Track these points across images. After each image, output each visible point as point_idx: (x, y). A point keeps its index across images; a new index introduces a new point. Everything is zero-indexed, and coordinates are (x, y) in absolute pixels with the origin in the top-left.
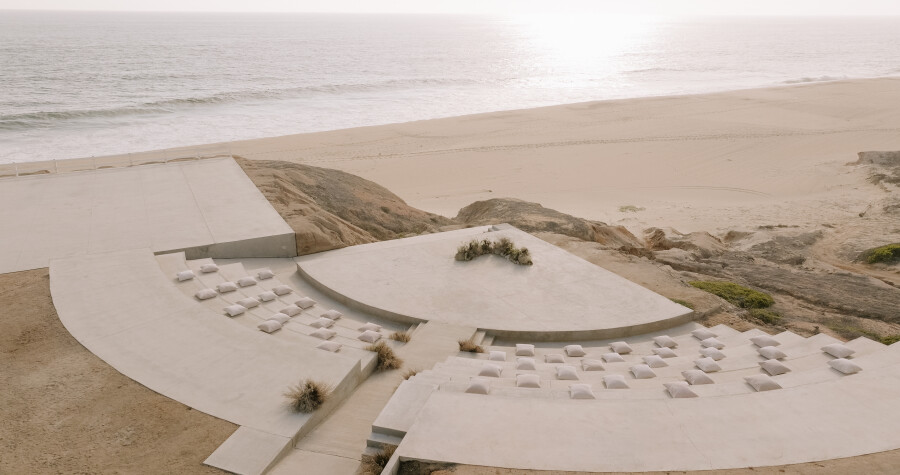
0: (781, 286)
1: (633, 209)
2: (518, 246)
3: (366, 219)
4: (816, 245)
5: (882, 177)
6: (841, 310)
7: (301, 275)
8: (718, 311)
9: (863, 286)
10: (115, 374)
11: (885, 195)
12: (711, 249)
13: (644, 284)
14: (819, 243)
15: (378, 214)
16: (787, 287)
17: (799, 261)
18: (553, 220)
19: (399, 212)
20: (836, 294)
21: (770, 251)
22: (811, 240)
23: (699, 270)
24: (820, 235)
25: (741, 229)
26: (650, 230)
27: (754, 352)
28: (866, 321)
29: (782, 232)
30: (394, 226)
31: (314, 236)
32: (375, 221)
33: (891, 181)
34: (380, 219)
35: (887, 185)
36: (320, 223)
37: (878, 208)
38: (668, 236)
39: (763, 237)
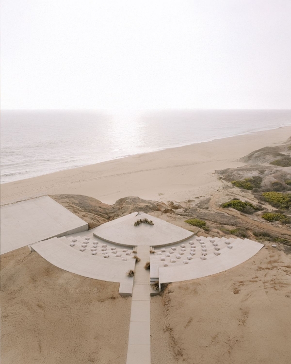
0: (206, 218)
1: (162, 194)
2: (149, 220)
3: (96, 211)
4: (210, 202)
5: (221, 178)
6: (220, 223)
7: (95, 236)
8: (199, 231)
9: (223, 216)
10: (81, 277)
11: (222, 184)
12: (187, 207)
13: (181, 227)
14: (211, 201)
15: (99, 209)
16: (208, 218)
17: (207, 208)
18: (147, 205)
19: (104, 207)
20: (219, 219)
21: (200, 205)
22: (208, 200)
23: (186, 215)
24: (210, 199)
25: (191, 199)
26: (169, 202)
27: (211, 244)
28: (226, 226)
29: (201, 199)
30: (104, 212)
31: (93, 223)
32: (99, 212)
33: (224, 179)
34: (100, 211)
35: (222, 180)
36: (92, 219)
37: (221, 188)
38: (175, 204)
39: (197, 201)
